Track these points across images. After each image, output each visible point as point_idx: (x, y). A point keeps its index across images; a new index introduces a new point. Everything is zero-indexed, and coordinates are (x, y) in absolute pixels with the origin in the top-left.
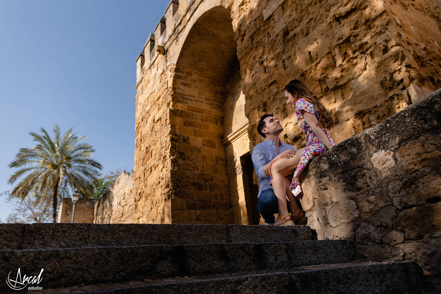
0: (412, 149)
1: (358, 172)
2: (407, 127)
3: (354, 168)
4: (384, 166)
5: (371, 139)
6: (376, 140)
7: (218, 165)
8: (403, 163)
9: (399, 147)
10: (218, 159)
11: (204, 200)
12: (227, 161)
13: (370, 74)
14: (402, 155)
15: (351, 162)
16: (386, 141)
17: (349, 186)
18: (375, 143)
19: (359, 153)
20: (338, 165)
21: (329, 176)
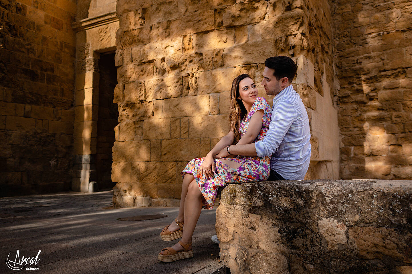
0: (370, 236)
1: (298, 228)
2: (372, 210)
3: (294, 222)
4: (332, 238)
5: (325, 201)
6: (331, 205)
7: (63, 53)
8: (355, 245)
9: (356, 225)
10: (64, 45)
11: (39, 94)
12: (75, 50)
13: (267, 27)
14: (356, 236)
15: (293, 213)
16: (342, 211)
17: (284, 238)
18: (329, 208)
19: (305, 208)
20: (275, 209)
21: (261, 216)
